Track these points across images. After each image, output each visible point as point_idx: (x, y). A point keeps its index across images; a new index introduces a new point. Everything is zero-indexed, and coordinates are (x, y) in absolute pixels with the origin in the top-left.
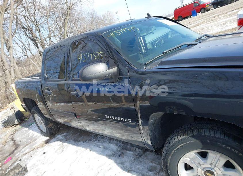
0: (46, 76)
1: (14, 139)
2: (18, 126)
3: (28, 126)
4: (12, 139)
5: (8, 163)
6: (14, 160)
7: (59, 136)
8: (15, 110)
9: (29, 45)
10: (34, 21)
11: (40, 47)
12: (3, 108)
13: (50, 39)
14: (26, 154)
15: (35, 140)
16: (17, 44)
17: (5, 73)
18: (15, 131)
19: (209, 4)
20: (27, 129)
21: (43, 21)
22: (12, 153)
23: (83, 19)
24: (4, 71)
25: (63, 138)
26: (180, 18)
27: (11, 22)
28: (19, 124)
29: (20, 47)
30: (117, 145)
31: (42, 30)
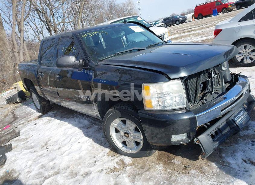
0: (41, 61)
1: (14, 114)
2: (20, 103)
3: (28, 105)
4: (13, 113)
5: (6, 129)
6: (11, 127)
7: (50, 113)
8: (18, 89)
9: (42, 28)
10: (49, 4)
11: (53, 32)
12: (9, 89)
13: (64, 25)
14: (21, 124)
15: (31, 115)
16: (30, 26)
17: (14, 55)
18: (16, 108)
19: (232, 4)
20: (27, 106)
21: (58, 5)
22: (11, 123)
23: (101, 6)
24: (14, 53)
25: (53, 115)
26: (200, 16)
27: (24, 6)
28: (21, 102)
29: (33, 30)
30: (89, 121)
31: (56, 14)
